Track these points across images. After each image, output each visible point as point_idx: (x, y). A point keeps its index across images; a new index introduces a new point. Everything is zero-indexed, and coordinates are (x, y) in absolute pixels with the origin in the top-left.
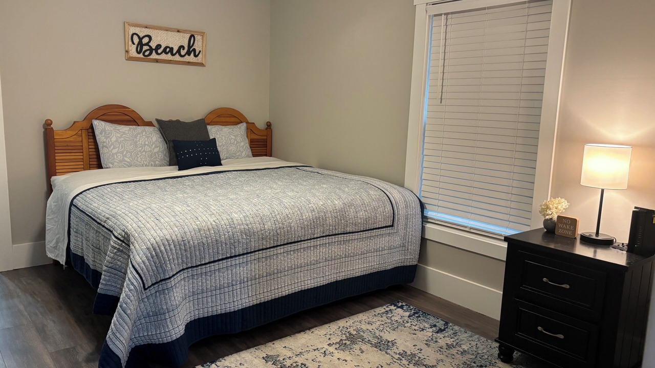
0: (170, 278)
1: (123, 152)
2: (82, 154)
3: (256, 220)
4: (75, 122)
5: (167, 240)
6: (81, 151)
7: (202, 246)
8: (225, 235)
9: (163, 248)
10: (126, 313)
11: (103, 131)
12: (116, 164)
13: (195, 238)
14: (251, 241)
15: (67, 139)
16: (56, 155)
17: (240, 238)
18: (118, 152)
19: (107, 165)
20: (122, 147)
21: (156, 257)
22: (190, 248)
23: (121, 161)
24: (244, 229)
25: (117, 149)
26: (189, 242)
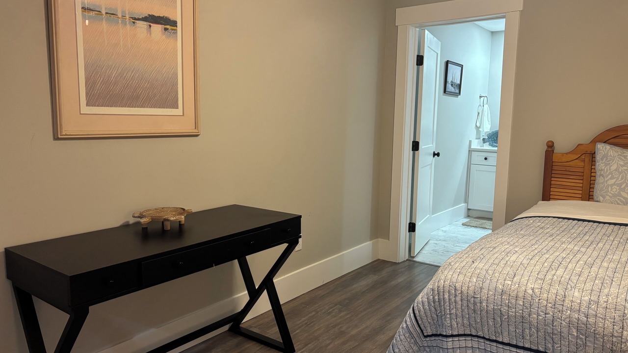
0: (446, 336)
1: (621, 184)
2: (581, 182)
4: (579, 145)
5: (455, 289)
6: (581, 178)
7: (498, 315)
8: (538, 315)
9: (446, 296)
11: (605, 156)
12: (608, 198)
13: (491, 300)
14: (585, 345)
15: (567, 163)
16: (552, 179)
17: (565, 330)
18: (614, 184)
19: (597, 198)
20: (622, 179)
21: (437, 304)
22: (481, 311)
23: (615, 196)
24: (578, 319)
25: (615, 180)
26: (481, 303)
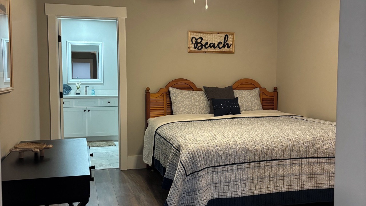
0: (200, 171)
1: (184, 105)
2: (163, 107)
3: (251, 143)
4: (160, 89)
5: (199, 150)
6: (163, 105)
7: (218, 155)
8: (231, 150)
9: (196, 154)
10: (176, 187)
11: (175, 93)
12: (180, 112)
13: (214, 150)
14: (247, 156)
15: (156, 98)
16: (151, 107)
17: (240, 153)
18: (181, 106)
19: (175, 113)
20: (184, 103)
21: (192, 158)
22: (211, 155)
23: (182, 111)
24: (243, 148)
25: (181, 104)
26: (211, 152)
